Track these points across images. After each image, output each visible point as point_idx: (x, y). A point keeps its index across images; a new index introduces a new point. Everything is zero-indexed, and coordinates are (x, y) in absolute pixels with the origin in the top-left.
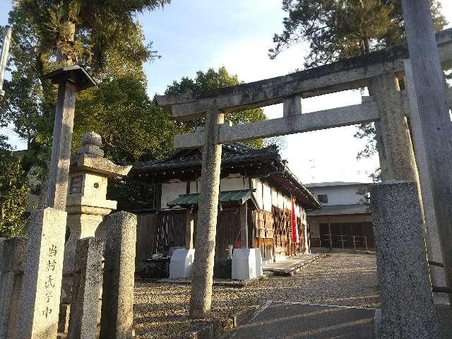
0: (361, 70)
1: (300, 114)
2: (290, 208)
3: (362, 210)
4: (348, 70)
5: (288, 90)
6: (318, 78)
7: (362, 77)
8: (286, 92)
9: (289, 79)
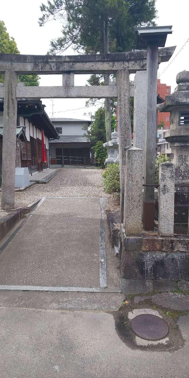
0: (111, 63)
1: (73, 86)
2: (41, 139)
3: (85, 140)
4: (103, 61)
5: (66, 67)
6: (86, 63)
7: (110, 68)
8: (65, 68)
9: (68, 59)
